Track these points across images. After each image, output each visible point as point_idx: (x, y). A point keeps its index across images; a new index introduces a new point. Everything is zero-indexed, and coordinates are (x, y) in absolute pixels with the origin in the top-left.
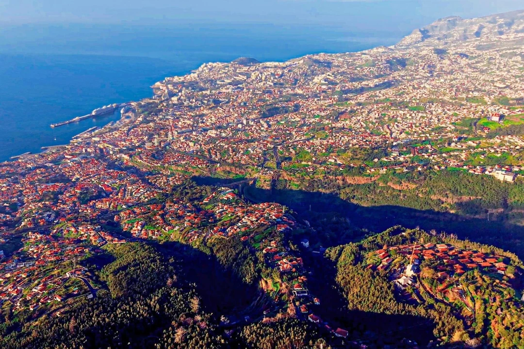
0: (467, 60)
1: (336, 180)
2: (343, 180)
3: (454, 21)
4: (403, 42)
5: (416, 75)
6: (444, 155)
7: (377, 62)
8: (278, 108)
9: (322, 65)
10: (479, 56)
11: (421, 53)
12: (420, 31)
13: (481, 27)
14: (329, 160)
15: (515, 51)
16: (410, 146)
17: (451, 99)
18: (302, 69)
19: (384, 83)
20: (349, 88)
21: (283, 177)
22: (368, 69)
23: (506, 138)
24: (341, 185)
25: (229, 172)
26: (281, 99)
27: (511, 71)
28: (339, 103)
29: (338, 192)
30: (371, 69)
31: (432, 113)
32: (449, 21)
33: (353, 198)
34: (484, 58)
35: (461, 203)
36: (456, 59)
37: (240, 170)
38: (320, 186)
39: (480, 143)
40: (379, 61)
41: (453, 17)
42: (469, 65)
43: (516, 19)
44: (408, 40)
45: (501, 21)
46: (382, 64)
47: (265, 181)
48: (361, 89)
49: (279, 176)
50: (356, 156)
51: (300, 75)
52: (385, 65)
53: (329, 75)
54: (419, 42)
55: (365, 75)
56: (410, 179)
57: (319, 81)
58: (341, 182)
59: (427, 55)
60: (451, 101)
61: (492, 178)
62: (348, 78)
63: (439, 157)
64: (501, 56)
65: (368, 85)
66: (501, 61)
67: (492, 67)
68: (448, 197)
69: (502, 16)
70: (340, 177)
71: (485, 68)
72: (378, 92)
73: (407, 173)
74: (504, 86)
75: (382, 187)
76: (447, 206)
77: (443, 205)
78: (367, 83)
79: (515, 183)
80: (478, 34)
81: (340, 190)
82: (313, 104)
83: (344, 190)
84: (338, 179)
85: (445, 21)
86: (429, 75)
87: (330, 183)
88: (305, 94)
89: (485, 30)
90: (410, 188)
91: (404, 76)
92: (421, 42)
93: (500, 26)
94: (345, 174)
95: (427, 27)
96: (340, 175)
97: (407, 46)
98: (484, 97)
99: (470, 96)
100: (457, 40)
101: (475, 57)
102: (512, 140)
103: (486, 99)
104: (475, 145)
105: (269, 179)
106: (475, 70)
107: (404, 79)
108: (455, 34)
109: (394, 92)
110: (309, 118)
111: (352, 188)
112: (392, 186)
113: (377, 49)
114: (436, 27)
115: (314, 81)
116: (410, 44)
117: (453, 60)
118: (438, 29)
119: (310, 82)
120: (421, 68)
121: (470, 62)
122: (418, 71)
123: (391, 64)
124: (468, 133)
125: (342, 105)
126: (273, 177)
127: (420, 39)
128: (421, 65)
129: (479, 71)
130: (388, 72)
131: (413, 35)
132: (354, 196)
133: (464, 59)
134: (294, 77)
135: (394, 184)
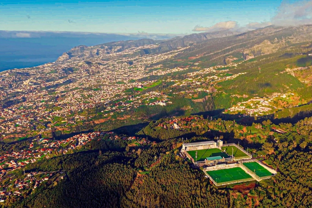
0: (102, 66)
1: (90, 123)
2: (93, 123)
3: (83, 47)
4: (59, 60)
5: (82, 75)
6: (132, 103)
7: (58, 70)
8: (12, 101)
9: (24, 75)
10: (107, 64)
11: (79, 64)
12: (67, 53)
13: (98, 51)
14: (76, 118)
15: (122, 60)
16: (113, 103)
17: (109, 83)
18: (11, 78)
19: (67, 81)
20: (49, 85)
21: (58, 129)
22: (54, 74)
23: (151, 93)
24: (93, 125)
25: (14, 138)
26: (9, 96)
27: (125, 69)
28: (50, 93)
29: (92, 129)
30: (56, 74)
31: (108, 90)
32: (80, 48)
33: (102, 130)
34: (110, 65)
35: (151, 117)
36: (97, 66)
37: (22, 135)
38: (83, 128)
39: (141, 97)
40: (59, 70)
41: (82, 46)
42: (105, 68)
43: (113, 46)
44: (61, 58)
45: (106, 47)
46: (61, 71)
47: (48, 134)
48: (56, 85)
49: (56, 129)
50: (90, 112)
51: (12, 81)
52: (63, 72)
53: (32, 80)
54: (68, 59)
55: (54, 78)
56: (127, 114)
57: (27, 83)
58: (92, 124)
59: (82, 65)
60: (109, 84)
61: (159, 105)
62: (44, 80)
63: (130, 104)
64: (117, 63)
65: (59, 82)
66: (119, 65)
67: (116, 68)
68: (145, 117)
69: (106, 45)
70: (91, 122)
71: (113, 69)
72: (68, 85)
73: (124, 112)
74: (127, 76)
75: (114, 121)
76: (146, 120)
77: (144, 120)
78: (58, 82)
79: (167, 105)
80: (98, 54)
81: (93, 128)
82: (34, 95)
83: (95, 127)
84: (91, 123)
85: (78, 47)
86: (89, 75)
87: (87, 126)
88: (24, 91)
89: (100, 52)
90: (128, 117)
91: (76, 76)
92: (69, 59)
93: (107, 50)
94: (93, 120)
95: (70, 51)
96: (91, 121)
97: (62, 62)
98: (124, 81)
99: (117, 81)
100: (88, 57)
101: (106, 65)
102: (153, 93)
103: (125, 81)
104: (140, 98)
105: (50, 132)
106: (109, 70)
107: (76, 78)
108: (86, 54)
109: (78, 84)
110: (38, 103)
111: (99, 125)
112: (119, 119)
113: (47, 64)
114: (75, 51)
115: (24, 84)
116: (64, 61)
117: (96, 67)
118: (76, 52)
119: (22, 85)
120: (83, 71)
121: (105, 67)
122: (82, 73)
123: (65, 71)
124: (132, 94)
125: (52, 94)
126: (52, 131)
127: (68, 58)
128: (82, 70)
129: (111, 71)
130: (66, 75)
131: (64, 56)
132: (102, 128)
133: (101, 65)
134: (8, 83)
135: (120, 118)
